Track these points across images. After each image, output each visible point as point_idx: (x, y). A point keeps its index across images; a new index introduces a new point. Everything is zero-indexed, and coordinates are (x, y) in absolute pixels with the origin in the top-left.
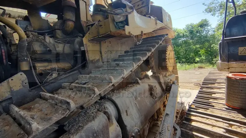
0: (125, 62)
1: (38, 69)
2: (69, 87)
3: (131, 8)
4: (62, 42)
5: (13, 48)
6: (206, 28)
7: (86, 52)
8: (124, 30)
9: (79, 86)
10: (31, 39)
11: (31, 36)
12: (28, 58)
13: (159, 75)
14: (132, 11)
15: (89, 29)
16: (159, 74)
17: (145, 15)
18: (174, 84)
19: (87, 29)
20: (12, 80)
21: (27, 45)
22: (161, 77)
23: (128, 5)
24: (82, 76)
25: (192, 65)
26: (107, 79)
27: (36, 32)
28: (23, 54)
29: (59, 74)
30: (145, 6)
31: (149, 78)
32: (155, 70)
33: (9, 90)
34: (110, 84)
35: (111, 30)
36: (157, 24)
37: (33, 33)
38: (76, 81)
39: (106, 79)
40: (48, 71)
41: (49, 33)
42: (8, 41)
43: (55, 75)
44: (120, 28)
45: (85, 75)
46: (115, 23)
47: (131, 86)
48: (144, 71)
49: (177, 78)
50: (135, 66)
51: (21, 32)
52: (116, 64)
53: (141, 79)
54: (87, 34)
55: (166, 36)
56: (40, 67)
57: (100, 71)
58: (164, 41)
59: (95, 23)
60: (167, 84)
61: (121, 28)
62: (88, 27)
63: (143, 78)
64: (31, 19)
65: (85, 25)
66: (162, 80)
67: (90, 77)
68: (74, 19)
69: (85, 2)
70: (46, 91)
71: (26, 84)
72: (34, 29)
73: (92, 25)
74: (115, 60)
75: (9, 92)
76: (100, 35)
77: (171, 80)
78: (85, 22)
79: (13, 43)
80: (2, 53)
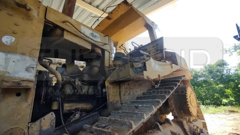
0: (145, 105)
1: (65, 108)
2: (90, 129)
3: (148, 56)
4: (87, 84)
5: (50, 90)
6: (226, 67)
7: (107, 93)
8: (143, 75)
9: (100, 130)
10: (64, 81)
12: (59, 98)
13: (182, 120)
14: (150, 59)
15: (110, 73)
16: (182, 118)
17: (160, 61)
18: (203, 133)
20: (44, 119)
21: (61, 87)
22: (185, 122)
23: (145, 54)
24: (103, 118)
25: (219, 107)
26: (128, 123)
27: (69, 76)
29: (81, 114)
30: (159, 53)
31: (170, 123)
32: (176, 114)
33: (39, 129)
34: (131, 130)
35: (131, 74)
36: (173, 67)
37: (67, 77)
38: (96, 124)
39: (126, 124)
40: (73, 111)
42: (49, 84)
43: (77, 116)
44: (138, 73)
45: (105, 118)
46: (134, 69)
47: (151, 132)
48: (164, 114)
49: (205, 125)
50: (155, 109)
51: (59, 77)
52: (135, 107)
53: (161, 124)
54: (110, 77)
55: (183, 78)
56: (67, 107)
57: (119, 113)
58: (182, 83)
59: (116, 68)
60: (193, 132)
61: (140, 72)
62: (110, 71)
63: (164, 123)
64: (67, 67)
65: (107, 70)
66: (187, 127)
67: (110, 120)
68: (99, 65)
69: (109, 52)
70: (68, 132)
71: (53, 123)
72: (68, 74)
73: (114, 70)
74: (133, 102)
75: (39, 131)
76: (121, 79)
77: (198, 127)
78: (107, 67)
79: (51, 85)
80: (42, 93)
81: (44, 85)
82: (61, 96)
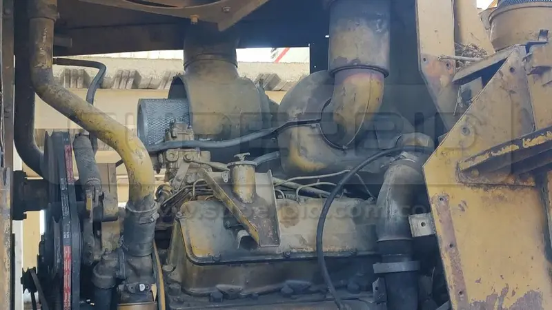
4: (321, 187)
7: (443, 245)
10: (179, 183)
11: (183, 170)
12: (155, 281)
15: (467, 97)
19: (459, 100)
27: (203, 149)
28: (136, 264)
37: (192, 155)
41: (254, 151)
42: (90, 206)
51: (140, 161)
59: (501, 63)
62: (463, 87)
64: (192, 88)
65: (444, 80)
68: (381, 58)
72: (198, 136)
73: (486, 74)
78: (444, 61)
79: (109, 210)
80: (62, 260)
81: (66, 213)
82: (166, 268)
